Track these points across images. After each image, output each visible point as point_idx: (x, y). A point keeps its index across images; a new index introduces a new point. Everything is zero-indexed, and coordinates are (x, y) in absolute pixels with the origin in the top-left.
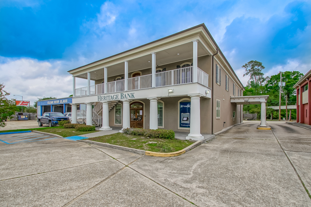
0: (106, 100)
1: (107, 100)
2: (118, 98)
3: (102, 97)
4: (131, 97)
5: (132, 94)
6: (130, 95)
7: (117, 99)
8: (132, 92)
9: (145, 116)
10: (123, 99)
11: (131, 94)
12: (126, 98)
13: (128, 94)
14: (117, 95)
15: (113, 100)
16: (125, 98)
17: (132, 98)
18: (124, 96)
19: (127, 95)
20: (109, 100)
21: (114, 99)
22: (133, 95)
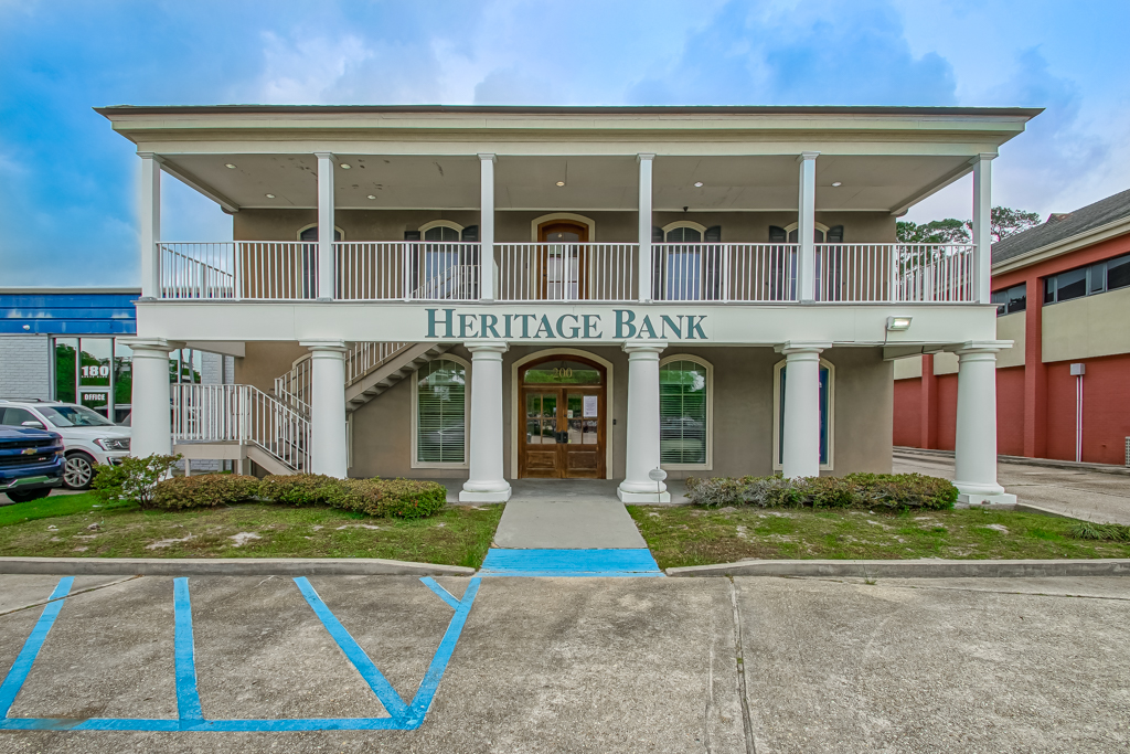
0: (496, 335)
1: (508, 334)
2: (592, 332)
3: (463, 317)
4: (685, 333)
5: (691, 319)
6: (676, 321)
7: (587, 335)
8: (696, 312)
9: (615, 422)
10: (633, 339)
11: (685, 320)
12: (653, 335)
13: (666, 318)
14: (587, 318)
15: (558, 339)
16: (646, 335)
17: (690, 336)
18: (638, 323)
19: (657, 324)
20: (525, 335)
21: (568, 332)
22: (698, 327)
